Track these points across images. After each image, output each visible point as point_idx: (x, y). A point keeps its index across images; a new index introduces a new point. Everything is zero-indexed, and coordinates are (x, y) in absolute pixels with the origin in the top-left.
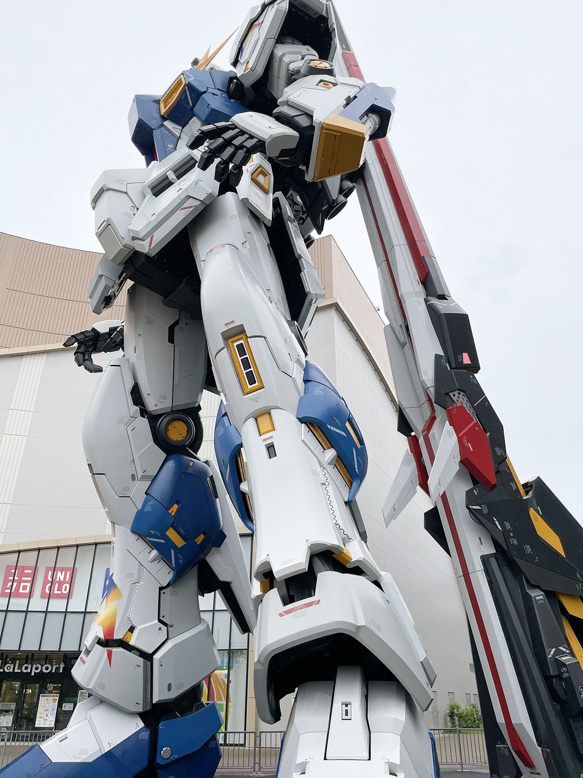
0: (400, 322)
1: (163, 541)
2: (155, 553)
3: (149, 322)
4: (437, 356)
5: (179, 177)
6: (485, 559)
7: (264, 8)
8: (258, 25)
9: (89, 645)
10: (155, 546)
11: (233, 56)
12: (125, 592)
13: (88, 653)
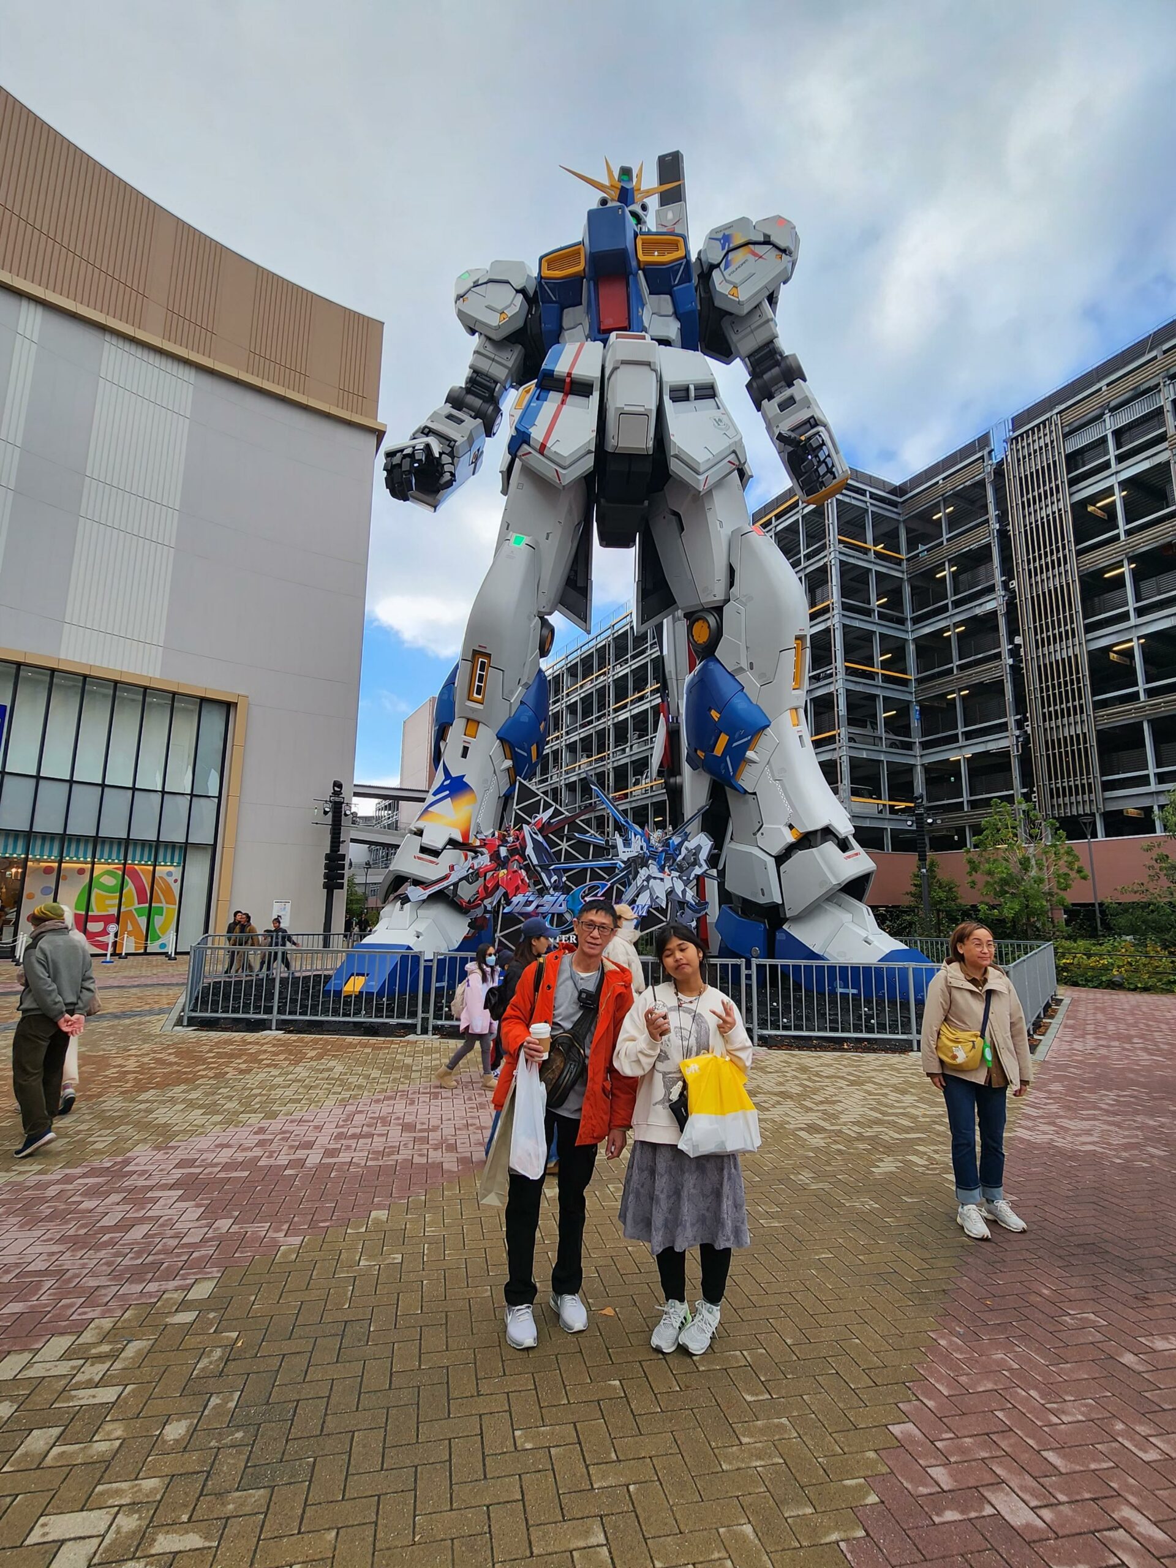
1: (526, 754)
2: (509, 763)
5: (697, 398)
7: (767, 242)
8: (754, 254)
9: (439, 844)
10: (514, 756)
11: (715, 256)
12: (479, 797)
13: (436, 853)
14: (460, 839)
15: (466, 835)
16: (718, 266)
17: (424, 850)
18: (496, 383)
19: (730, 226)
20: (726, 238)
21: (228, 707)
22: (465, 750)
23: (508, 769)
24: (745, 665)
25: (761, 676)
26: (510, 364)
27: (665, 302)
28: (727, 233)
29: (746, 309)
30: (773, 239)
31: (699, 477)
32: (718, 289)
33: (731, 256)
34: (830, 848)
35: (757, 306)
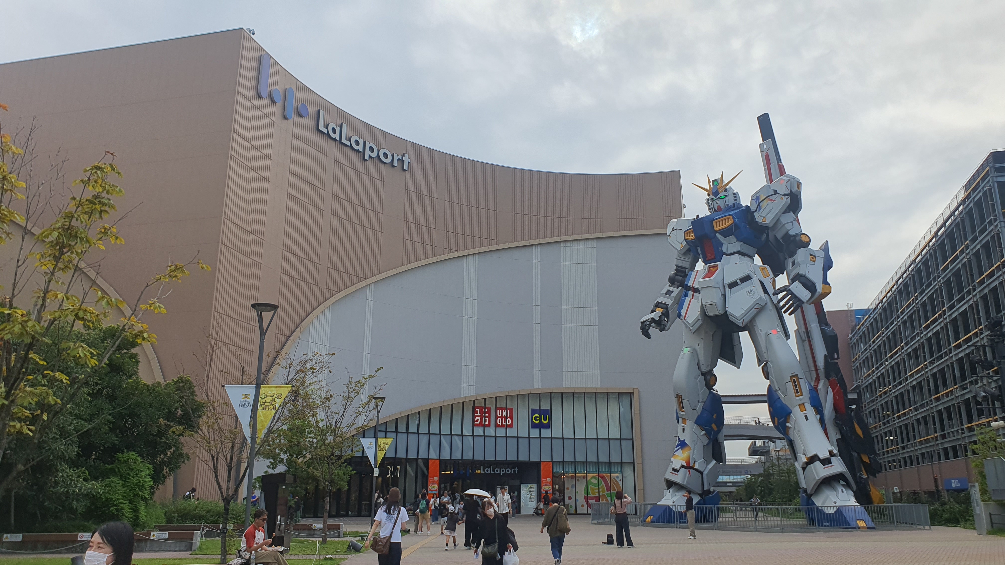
0: (804, 330)
1: (710, 428)
2: (704, 432)
3: (706, 332)
4: (825, 355)
5: (742, 283)
6: (837, 440)
7: (776, 192)
8: (771, 200)
9: (678, 468)
10: (705, 430)
11: (753, 208)
12: (692, 448)
13: (677, 471)
14: (685, 465)
15: (688, 463)
16: (756, 210)
17: (674, 470)
18: (686, 268)
19: (758, 192)
20: (758, 198)
21: (631, 394)
22: (684, 429)
23: (705, 434)
24: (777, 388)
25: (783, 393)
26: (689, 260)
27: (732, 238)
28: (758, 195)
29: (771, 225)
30: (778, 192)
31: (739, 322)
32: (757, 220)
33: (761, 205)
34: (818, 463)
35: (778, 220)
